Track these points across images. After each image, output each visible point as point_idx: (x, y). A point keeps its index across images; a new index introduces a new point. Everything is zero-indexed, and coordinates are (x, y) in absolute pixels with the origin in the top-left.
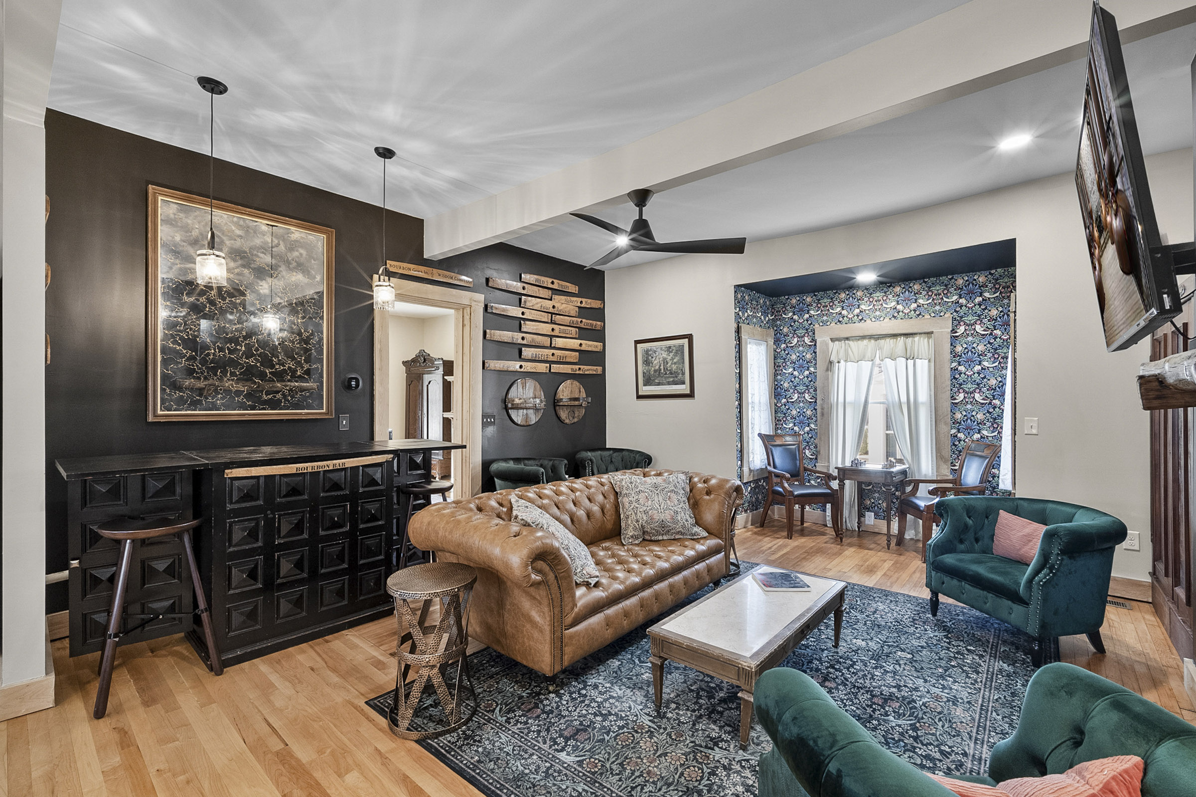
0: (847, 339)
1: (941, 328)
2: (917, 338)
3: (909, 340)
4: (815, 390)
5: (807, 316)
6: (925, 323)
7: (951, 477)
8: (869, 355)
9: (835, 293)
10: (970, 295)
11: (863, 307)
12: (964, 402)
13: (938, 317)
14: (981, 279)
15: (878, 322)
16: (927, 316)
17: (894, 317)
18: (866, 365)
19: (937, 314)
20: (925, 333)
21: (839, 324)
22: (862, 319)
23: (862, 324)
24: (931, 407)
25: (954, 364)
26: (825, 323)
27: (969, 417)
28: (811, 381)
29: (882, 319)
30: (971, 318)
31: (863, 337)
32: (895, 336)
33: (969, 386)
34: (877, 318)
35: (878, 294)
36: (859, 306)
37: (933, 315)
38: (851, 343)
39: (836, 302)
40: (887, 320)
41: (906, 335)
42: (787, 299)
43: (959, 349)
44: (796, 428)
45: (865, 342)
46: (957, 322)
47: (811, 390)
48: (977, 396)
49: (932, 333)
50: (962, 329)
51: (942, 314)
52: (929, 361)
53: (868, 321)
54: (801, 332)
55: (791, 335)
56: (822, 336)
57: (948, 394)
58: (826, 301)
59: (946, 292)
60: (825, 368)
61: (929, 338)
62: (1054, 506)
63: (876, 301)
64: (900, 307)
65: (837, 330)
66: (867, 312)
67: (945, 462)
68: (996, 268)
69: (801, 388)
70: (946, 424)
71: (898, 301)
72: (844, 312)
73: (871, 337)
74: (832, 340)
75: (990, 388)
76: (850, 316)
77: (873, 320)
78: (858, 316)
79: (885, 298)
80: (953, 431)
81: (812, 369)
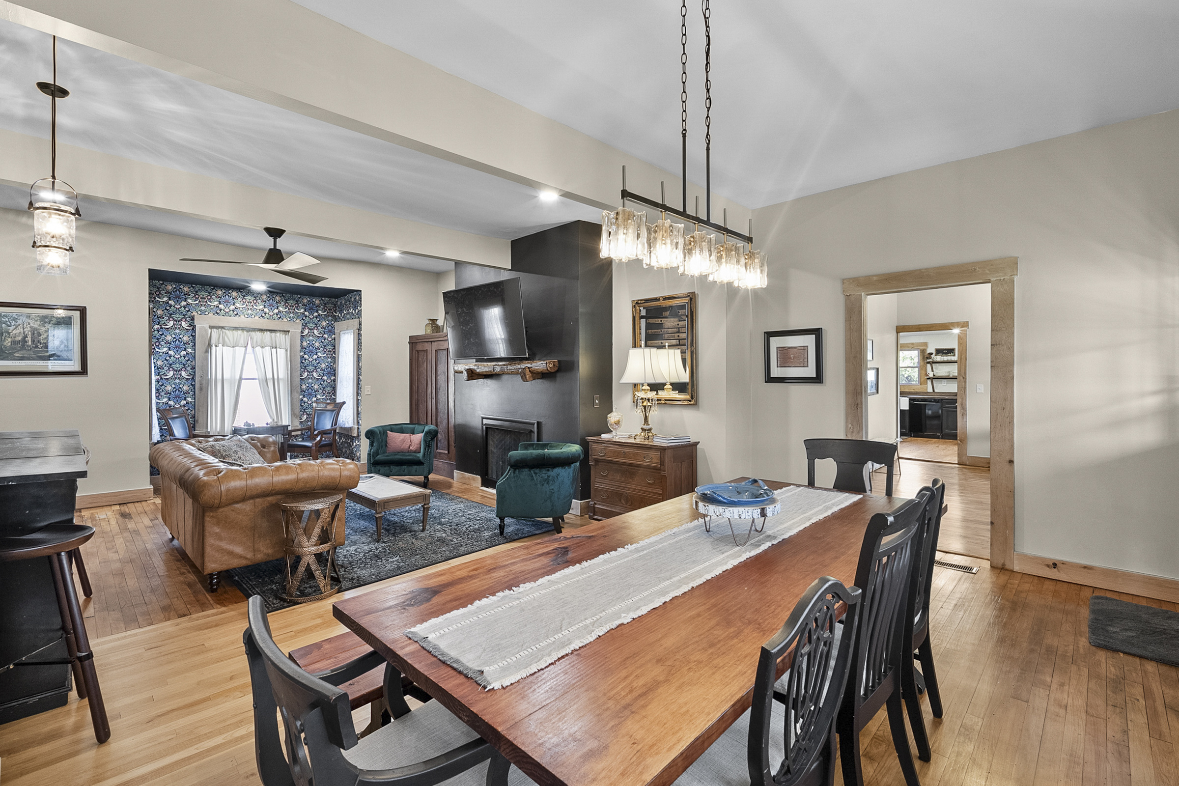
0: (223, 328)
1: (295, 329)
2: (278, 334)
3: (273, 334)
4: (193, 368)
5: (184, 303)
6: (284, 324)
7: (300, 427)
8: (242, 342)
9: (213, 289)
10: (311, 310)
11: (237, 305)
12: (307, 378)
13: (292, 321)
14: (317, 302)
15: (250, 319)
16: (285, 320)
17: (263, 317)
18: (240, 350)
19: (292, 319)
20: (283, 331)
21: (217, 316)
22: (237, 314)
23: (237, 318)
24: (288, 381)
25: (302, 353)
26: (203, 313)
27: (310, 388)
28: (188, 361)
29: (253, 316)
30: (311, 325)
31: (236, 329)
32: (261, 330)
33: (311, 368)
34: (250, 316)
35: (249, 297)
36: (234, 303)
37: (289, 319)
38: (227, 331)
39: (214, 297)
40: (257, 318)
41: (271, 331)
42: (162, 284)
43: (305, 344)
44: (171, 403)
45: (240, 332)
46: (305, 326)
47: (189, 369)
48: (315, 374)
49: (289, 331)
50: (306, 331)
51: (295, 320)
52: (286, 350)
53: (242, 316)
54: (178, 316)
55: (166, 318)
56: (202, 323)
57: (299, 373)
58: (203, 294)
59: (297, 305)
60: (204, 350)
61: (286, 335)
62: (406, 426)
63: (248, 302)
64: (266, 310)
65: (214, 319)
66: (241, 309)
67: (296, 418)
68: (325, 297)
69: (177, 366)
70: (297, 392)
71: (265, 306)
72: (221, 306)
73: (243, 329)
74: (211, 327)
75: (322, 370)
76: (227, 310)
77: (246, 316)
78: (233, 311)
79: (255, 301)
80: (301, 397)
81: (190, 350)
